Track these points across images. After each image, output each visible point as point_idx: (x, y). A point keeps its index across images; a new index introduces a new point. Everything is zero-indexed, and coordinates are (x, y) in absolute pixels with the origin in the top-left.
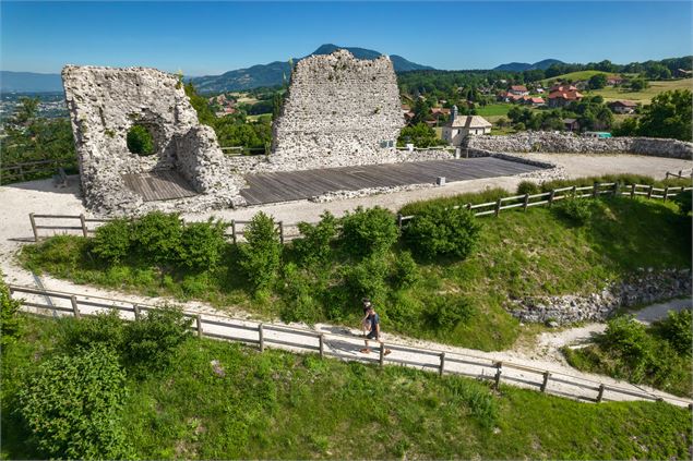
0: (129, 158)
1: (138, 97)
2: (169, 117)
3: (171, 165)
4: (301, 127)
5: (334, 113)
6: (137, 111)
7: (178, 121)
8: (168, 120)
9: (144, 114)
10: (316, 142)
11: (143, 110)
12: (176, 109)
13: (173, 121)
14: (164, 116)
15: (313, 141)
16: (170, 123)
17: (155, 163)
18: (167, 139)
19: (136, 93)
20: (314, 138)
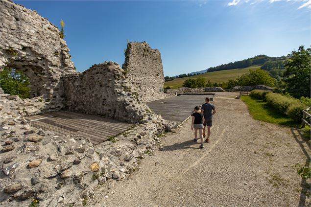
0: (5, 101)
1: (18, 32)
2: (56, 60)
3: (62, 106)
4: (135, 80)
5: (146, 74)
6: (16, 47)
7: (65, 65)
8: (54, 63)
9: (24, 53)
10: (140, 88)
11: (24, 48)
12: (62, 54)
13: (60, 65)
14: (49, 58)
15: (139, 88)
16: (55, 66)
17: (42, 105)
18: (55, 81)
19: (14, 27)
20: (140, 86)
